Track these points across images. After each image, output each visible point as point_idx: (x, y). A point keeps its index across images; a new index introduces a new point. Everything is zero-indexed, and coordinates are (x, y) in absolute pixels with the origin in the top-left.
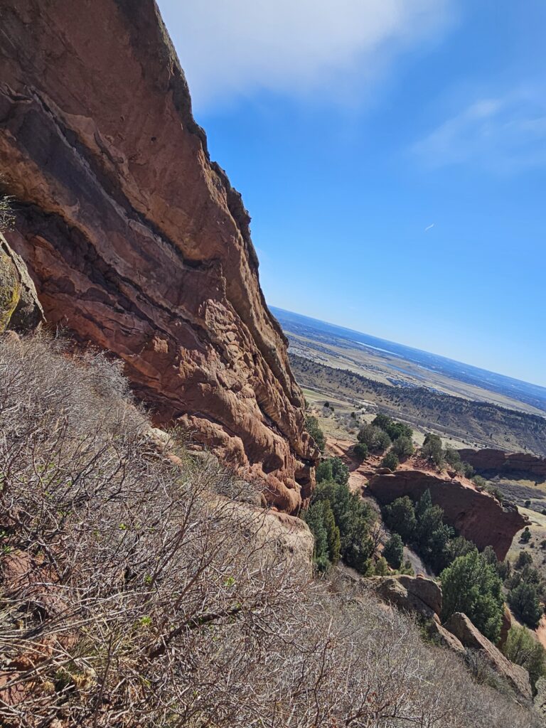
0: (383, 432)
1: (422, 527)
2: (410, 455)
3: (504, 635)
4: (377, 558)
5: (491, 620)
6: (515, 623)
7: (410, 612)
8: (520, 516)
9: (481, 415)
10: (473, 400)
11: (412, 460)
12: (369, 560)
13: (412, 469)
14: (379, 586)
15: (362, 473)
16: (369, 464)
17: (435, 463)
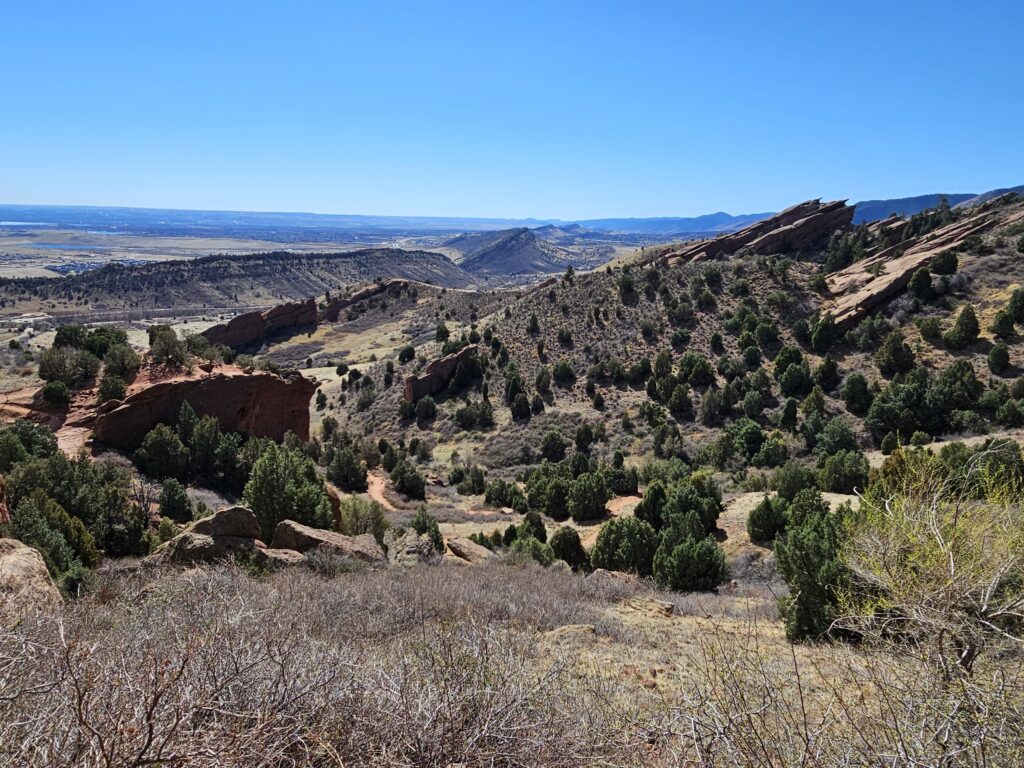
0: (79, 352)
1: (199, 453)
2: (138, 368)
3: (337, 514)
4: (155, 524)
5: (319, 509)
6: (343, 497)
7: (225, 557)
8: (306, 380)
9: (211, 274)
10: (192, 258)
11: (144, 373)
12: (146, 532)
13: (149, 385)
14: (172, 554)
15: (75, 425)
16: (80, 407)
17: (178, 363)
